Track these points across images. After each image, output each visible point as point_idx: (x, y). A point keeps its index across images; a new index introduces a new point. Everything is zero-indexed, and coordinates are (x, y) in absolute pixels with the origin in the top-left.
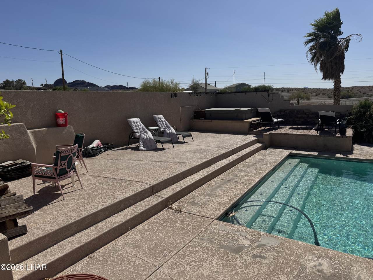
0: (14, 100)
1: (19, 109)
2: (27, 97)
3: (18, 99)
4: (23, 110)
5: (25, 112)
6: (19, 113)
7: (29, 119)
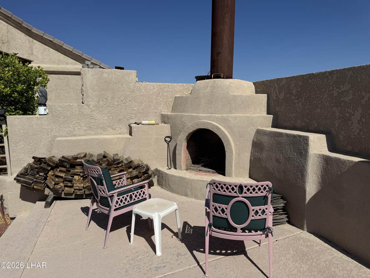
0: (335, 88)
1: (339, 108)
2: (359, 80)
3: (341, 86)
4: (346, 110)
5: (347, 115)
6: (337, 114)
7: (353, 130)
